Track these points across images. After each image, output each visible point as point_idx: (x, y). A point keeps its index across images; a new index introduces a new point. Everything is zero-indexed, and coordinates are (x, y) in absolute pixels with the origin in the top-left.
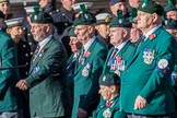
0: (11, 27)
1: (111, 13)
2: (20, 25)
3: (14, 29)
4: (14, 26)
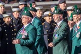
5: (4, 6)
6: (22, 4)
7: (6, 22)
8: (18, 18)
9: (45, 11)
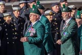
0: (6, 17)
1: (52, 10)
2: (10, 16)
3: (7, 17)
4: (7, 16)
5: (4, 4)
6: (22, 3)
7: (6, 21)
8: (19, 17)
9: (46, 10)
